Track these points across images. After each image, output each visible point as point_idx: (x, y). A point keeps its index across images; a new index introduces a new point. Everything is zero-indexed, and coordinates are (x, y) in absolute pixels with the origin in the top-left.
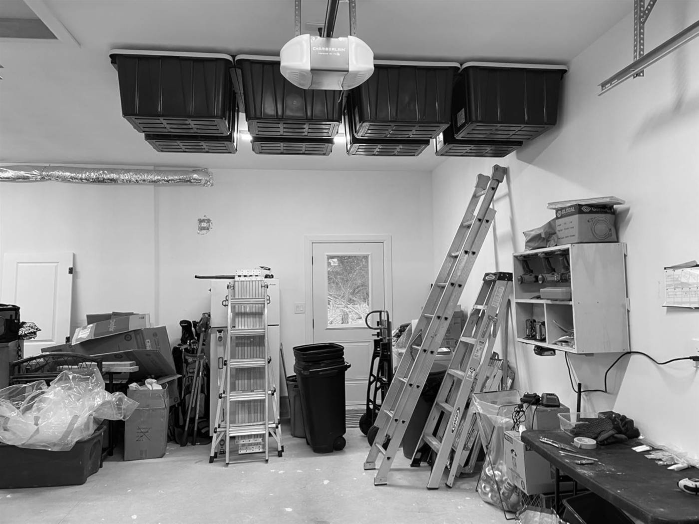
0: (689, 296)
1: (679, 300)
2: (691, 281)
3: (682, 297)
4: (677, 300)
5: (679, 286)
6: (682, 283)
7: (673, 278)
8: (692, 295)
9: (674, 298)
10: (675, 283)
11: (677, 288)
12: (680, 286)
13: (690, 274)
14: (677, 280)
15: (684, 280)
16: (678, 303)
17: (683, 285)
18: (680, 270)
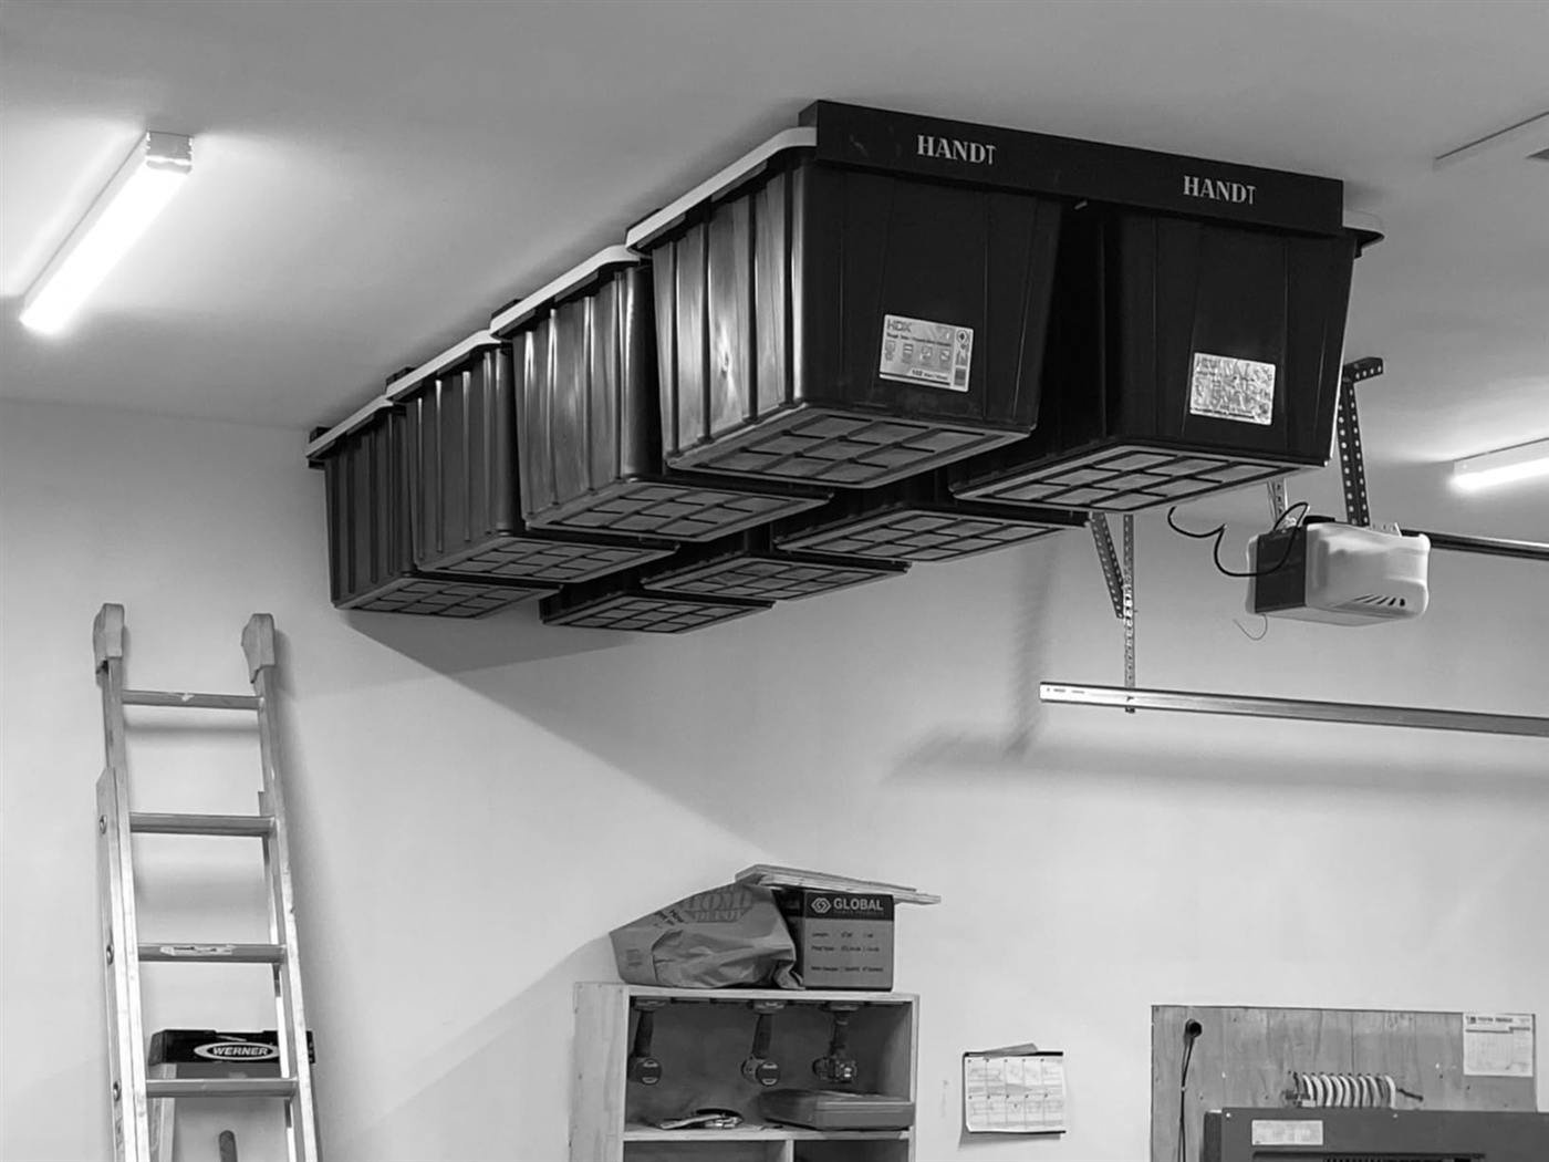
0: (1022, 1110)
1: (1001, 1119)
2: (1030, 1082)
3: (1006, 1113)
4: (995, 1119)
5: (999, 1092)
6: (1007, 1085)
7: (986, 1076)
8: (1030, 1108)
9: (987, 1114)
10: (991, 1084)
11: (993, 1094)
12: (1003, 1092)
13: (1026, 1070)
14: (997, 1078)
15: (1012, 1080)
16: (997, 1124)
17: (1009, 1090)
18: (1001, 1060)
